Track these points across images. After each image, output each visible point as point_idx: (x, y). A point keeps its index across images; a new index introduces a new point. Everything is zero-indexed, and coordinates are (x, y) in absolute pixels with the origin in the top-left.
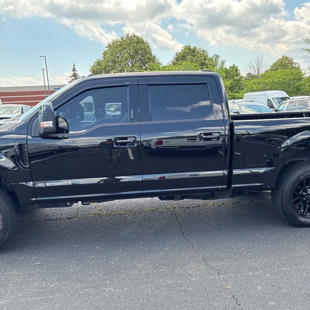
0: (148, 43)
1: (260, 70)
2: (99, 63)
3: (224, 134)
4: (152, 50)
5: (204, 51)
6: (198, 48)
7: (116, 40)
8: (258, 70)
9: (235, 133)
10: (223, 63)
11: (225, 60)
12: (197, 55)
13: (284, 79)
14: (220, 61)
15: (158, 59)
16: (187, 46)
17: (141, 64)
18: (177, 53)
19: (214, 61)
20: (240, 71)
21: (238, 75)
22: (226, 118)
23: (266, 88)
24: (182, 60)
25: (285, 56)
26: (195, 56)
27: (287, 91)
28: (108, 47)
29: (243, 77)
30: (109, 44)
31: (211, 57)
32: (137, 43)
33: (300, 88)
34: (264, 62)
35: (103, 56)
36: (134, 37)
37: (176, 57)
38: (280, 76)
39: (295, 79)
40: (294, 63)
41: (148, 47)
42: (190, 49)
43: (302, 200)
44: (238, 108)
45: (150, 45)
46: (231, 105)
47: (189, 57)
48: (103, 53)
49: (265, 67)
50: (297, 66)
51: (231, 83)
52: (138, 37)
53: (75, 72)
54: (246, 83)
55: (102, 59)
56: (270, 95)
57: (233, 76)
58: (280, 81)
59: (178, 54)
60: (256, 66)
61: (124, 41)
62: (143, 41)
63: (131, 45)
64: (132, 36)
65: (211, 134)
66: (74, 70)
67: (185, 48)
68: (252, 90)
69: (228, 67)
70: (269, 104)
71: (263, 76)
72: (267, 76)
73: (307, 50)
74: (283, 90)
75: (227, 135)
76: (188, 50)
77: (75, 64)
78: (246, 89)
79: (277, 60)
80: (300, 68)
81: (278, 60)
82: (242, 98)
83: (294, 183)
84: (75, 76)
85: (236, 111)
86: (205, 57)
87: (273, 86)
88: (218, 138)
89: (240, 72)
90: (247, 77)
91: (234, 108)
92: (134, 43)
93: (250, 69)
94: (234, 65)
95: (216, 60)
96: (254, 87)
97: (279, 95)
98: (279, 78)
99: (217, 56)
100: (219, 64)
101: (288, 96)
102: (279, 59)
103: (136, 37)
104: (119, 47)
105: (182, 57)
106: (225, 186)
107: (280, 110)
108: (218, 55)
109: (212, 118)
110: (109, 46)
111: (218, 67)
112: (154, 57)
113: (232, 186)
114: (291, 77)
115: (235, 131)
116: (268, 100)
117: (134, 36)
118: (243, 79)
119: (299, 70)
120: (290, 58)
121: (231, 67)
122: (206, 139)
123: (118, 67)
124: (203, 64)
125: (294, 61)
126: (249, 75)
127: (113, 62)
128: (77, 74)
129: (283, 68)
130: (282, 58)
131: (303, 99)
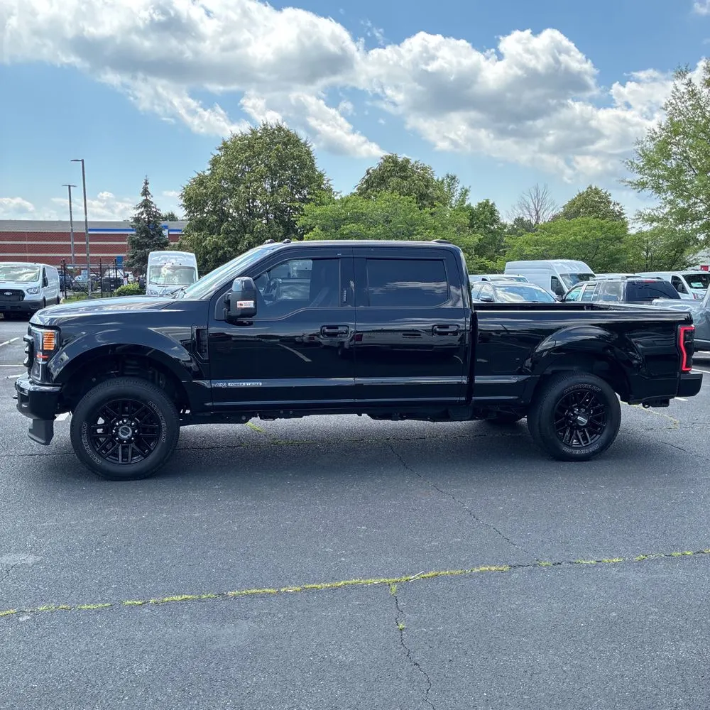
0: (309, 145)
1: (540, 213)
2: (201, 182)
3: (464, 329)
4: (316, 161)
5: (424, 169)
6: (412, 162)
7: (240, 135)
8: (537, 213)
9: (479, 328)
10: (465, 193)
11: (470, 187)
12: (410, 176)
13: (586, 237)
14: (459, 188)
15: (328, 181)
16: (390, 158)
17: (292, 190)
18: (369, 170)
19: (446, 190)
20: (498, 213)
21: (495, 221)
22: (467, 307)
23: (550, 252)
24: (379, 184)
25: (594, 188)
26: (407, 177)
27: (592, 261)
28: (222, 148)
29: (505, 226)
30: (225, 143)
31: (440, 180)
32: (285, 144)
33: (617, 256)
34: (548, 198)
35: (209, 167)
36: (279, 132)
37: (366, 177)
38: (578, 230)
39: (606, 238)
40: (611, 203)
41: (309, 153)
42: (395, 162)
43: (567, 423)
44: (492, 293)
45: (311, 149)
46: (478, 285)
47: (393, 181)
48: (210, 161)
49: (551, 208)
50: (617, 208)
51: (480, 240)
52: (288, 131)
53: (148, 198)
54: (511, 241)
55: (208, 173)
56: (556, 267)
57: (485, 224)
58: (577, 241)
59: (371, 171)
60: (532, 206)
61: (257, 139)
62: (298, 141)
63: (272, 149)
64: (274, 130)
65: (446, 327)
66: (146, 192)
67: (386, 160)
68: (522, 255)
69: (474, 205)
70: (554, 285)
71: (544, 229)
72: (552, 229)
73: (630, 183)
74: (583, 260)
75: (468, 331)
76: (392, 165)
77: (148, 181)
78: (509, 253)
79: (578, 193)
80: (623, 214)
81: (580, 194)
82: (502, 272)
83: (557, 399)
84: (145, 206)
85: (486, 297)
86: (428, 181)
87: (564, 250)
88: (455, 333)
89: (500, 216)
90: (515, 227)
91: (483, 290)
92: (279, 143)
93: (520, 211)
94: (488, 201)
95: (449, 186)
96: (527, 251)
97: (574, 269)
98: (575, 234)
99: (453, 178)
100: (457, 195)
101: (592, 273)
102: (581, 192)
103: (283, 130)
104: (246, 151)
105: (378, 179)
106: (464, 399)
107: (570, 300)
108: (455, 177)
109: (449, 305)
110: (225, 147)
111: (453, 202)
112: (321, 176)
113: (473, 398)
114: (599, 234)
115: (479, 325)
116: (553, 278)
117: (280, 129)
118: (506, 230)
119: (623, 217)
120: (604, 191)
121: (480, 204)
122: (440, 334)
123: (244, 192)
124: (422, 197)
125: (611, 199)
126: (519, 221)
127: (232, 182)
128: (152, 203)
129: (590, 211)
130: (587, 192)
131: (612, 281)
